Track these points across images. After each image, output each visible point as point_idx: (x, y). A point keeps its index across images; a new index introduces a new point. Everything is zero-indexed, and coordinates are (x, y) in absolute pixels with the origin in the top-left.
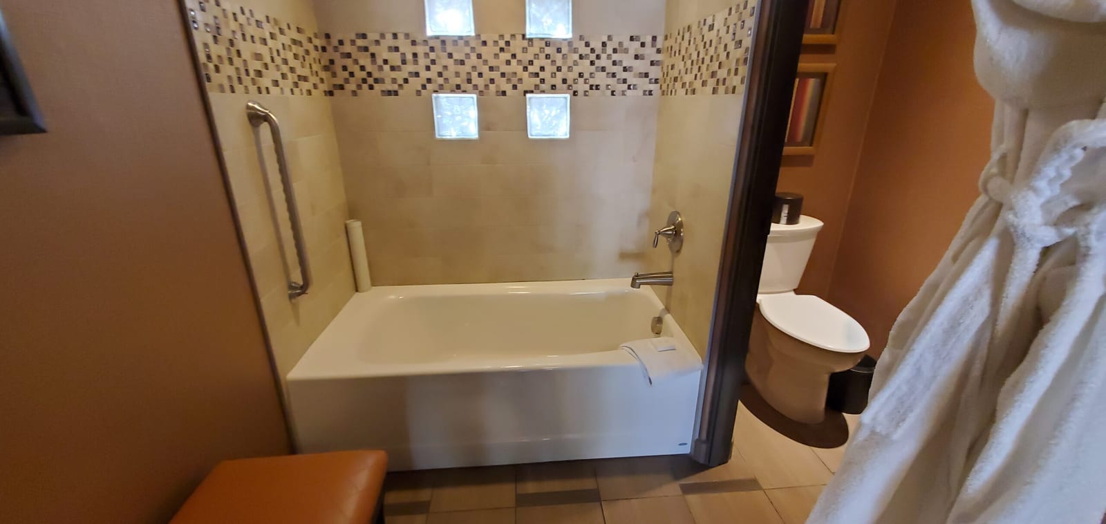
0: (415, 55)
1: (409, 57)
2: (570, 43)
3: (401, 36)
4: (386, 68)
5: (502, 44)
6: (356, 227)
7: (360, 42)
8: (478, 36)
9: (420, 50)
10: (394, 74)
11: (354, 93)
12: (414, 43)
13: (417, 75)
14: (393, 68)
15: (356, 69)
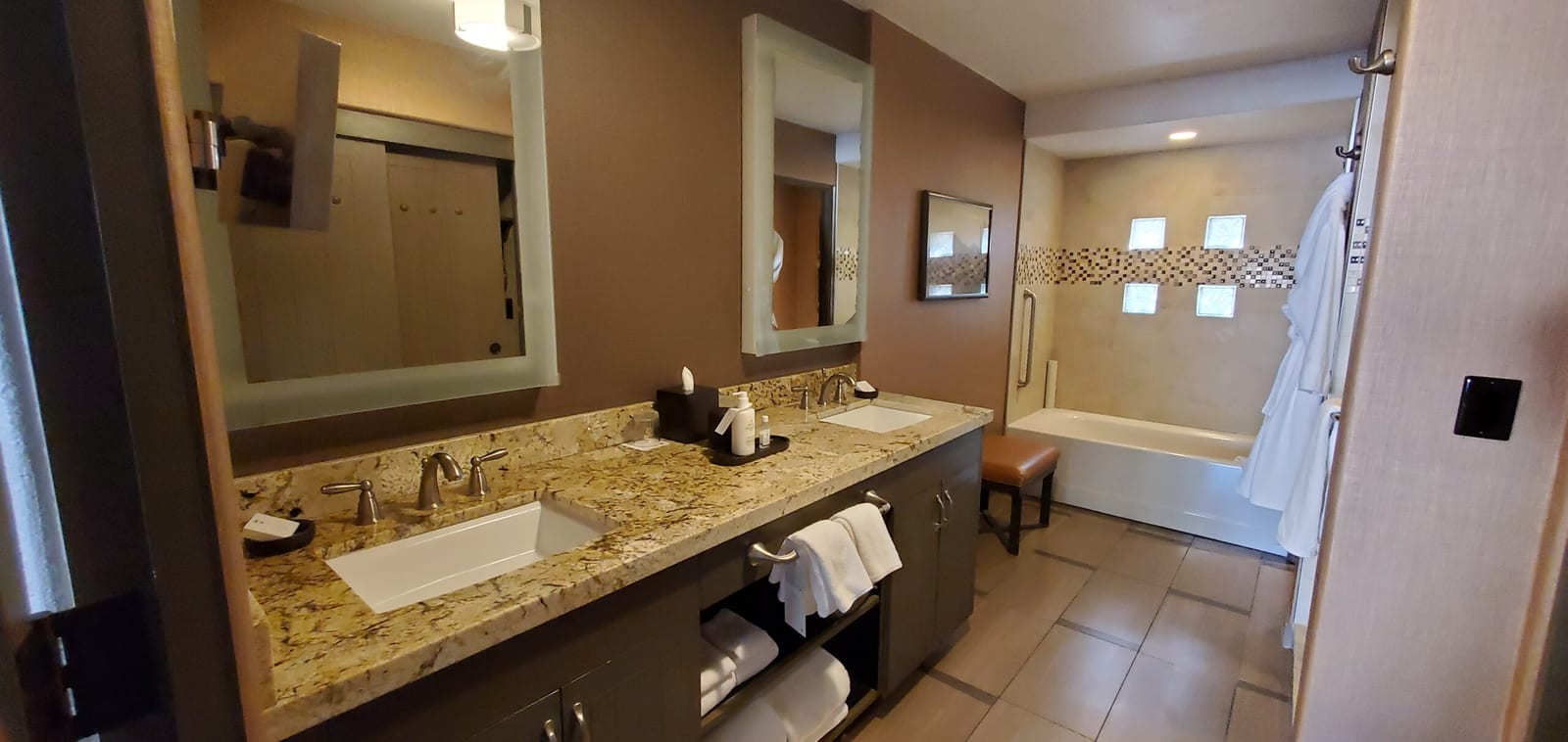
0: (1118, 261)
1: (1114, 262)
2: (1241, 252)
3: (1111, 250)
4: (1097, 268)
5: (1184, 253)
6: (1054, 364)
7: (1083, 254)
8: (1166, 248)
9: (1122, 257)
10: (1101, 272)
11: (1073, 282)
12: (1119, 253)
13: (1117, 272)
14: (1101, 268)
15: (1077, 269)
